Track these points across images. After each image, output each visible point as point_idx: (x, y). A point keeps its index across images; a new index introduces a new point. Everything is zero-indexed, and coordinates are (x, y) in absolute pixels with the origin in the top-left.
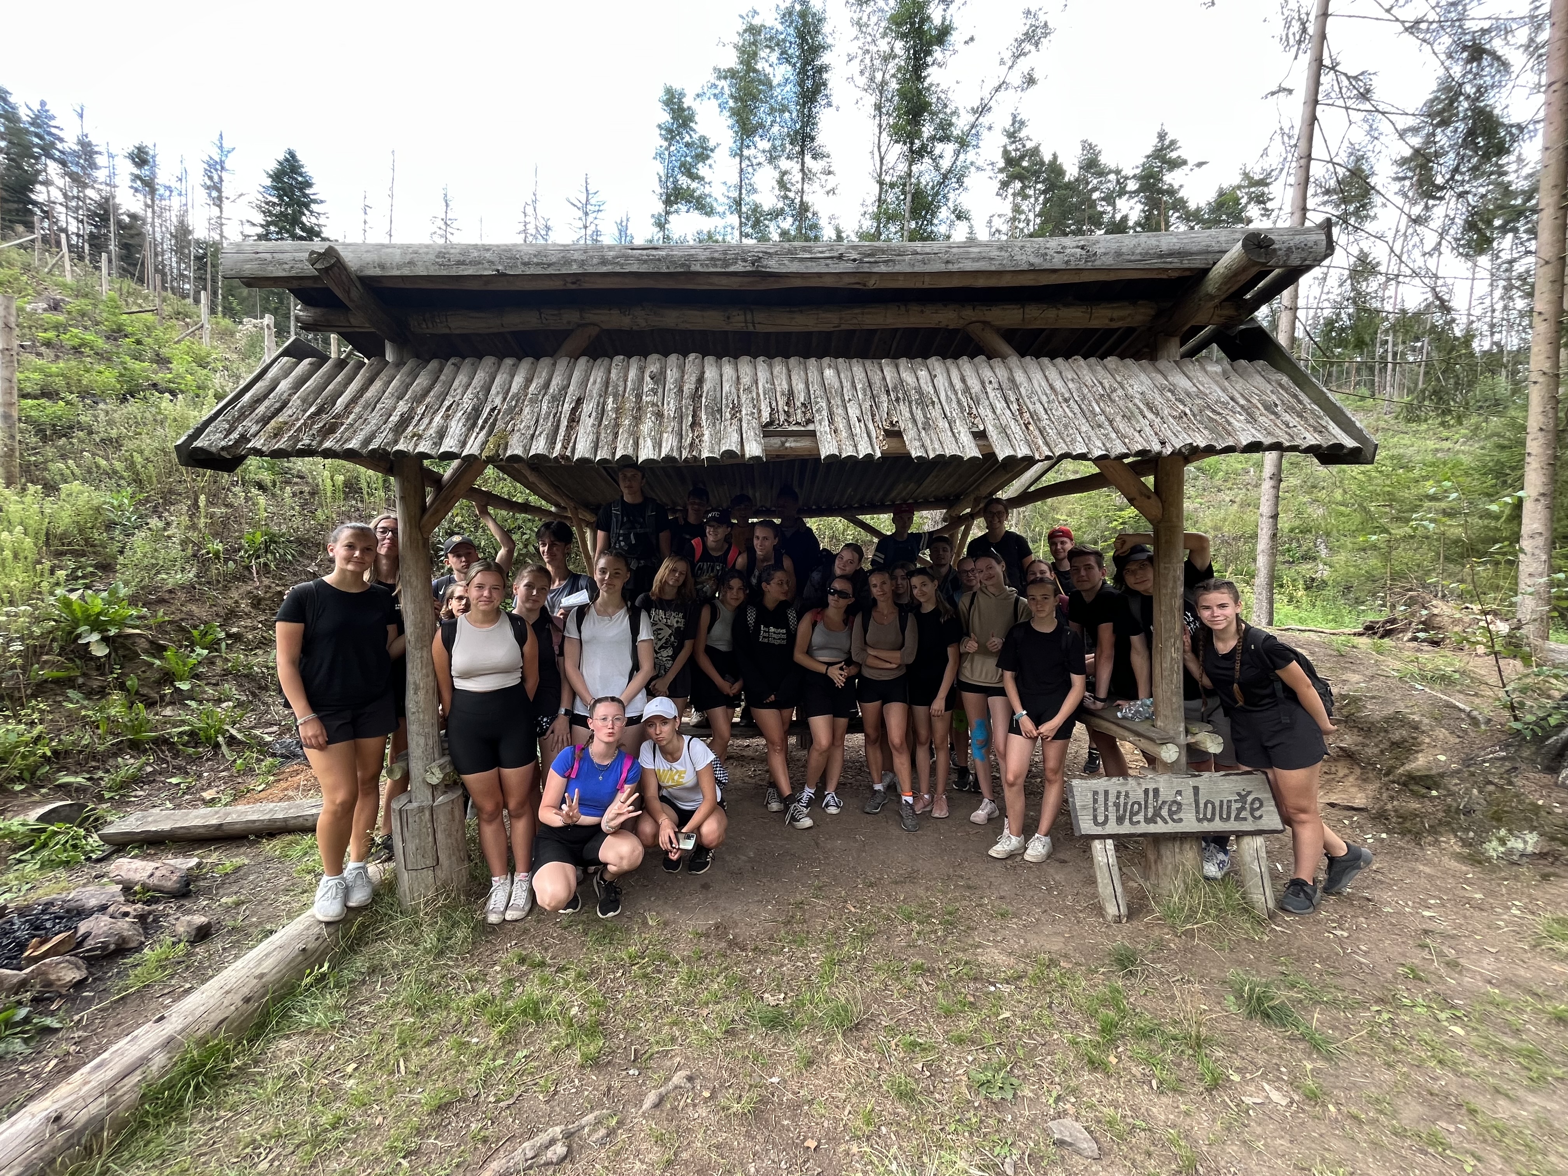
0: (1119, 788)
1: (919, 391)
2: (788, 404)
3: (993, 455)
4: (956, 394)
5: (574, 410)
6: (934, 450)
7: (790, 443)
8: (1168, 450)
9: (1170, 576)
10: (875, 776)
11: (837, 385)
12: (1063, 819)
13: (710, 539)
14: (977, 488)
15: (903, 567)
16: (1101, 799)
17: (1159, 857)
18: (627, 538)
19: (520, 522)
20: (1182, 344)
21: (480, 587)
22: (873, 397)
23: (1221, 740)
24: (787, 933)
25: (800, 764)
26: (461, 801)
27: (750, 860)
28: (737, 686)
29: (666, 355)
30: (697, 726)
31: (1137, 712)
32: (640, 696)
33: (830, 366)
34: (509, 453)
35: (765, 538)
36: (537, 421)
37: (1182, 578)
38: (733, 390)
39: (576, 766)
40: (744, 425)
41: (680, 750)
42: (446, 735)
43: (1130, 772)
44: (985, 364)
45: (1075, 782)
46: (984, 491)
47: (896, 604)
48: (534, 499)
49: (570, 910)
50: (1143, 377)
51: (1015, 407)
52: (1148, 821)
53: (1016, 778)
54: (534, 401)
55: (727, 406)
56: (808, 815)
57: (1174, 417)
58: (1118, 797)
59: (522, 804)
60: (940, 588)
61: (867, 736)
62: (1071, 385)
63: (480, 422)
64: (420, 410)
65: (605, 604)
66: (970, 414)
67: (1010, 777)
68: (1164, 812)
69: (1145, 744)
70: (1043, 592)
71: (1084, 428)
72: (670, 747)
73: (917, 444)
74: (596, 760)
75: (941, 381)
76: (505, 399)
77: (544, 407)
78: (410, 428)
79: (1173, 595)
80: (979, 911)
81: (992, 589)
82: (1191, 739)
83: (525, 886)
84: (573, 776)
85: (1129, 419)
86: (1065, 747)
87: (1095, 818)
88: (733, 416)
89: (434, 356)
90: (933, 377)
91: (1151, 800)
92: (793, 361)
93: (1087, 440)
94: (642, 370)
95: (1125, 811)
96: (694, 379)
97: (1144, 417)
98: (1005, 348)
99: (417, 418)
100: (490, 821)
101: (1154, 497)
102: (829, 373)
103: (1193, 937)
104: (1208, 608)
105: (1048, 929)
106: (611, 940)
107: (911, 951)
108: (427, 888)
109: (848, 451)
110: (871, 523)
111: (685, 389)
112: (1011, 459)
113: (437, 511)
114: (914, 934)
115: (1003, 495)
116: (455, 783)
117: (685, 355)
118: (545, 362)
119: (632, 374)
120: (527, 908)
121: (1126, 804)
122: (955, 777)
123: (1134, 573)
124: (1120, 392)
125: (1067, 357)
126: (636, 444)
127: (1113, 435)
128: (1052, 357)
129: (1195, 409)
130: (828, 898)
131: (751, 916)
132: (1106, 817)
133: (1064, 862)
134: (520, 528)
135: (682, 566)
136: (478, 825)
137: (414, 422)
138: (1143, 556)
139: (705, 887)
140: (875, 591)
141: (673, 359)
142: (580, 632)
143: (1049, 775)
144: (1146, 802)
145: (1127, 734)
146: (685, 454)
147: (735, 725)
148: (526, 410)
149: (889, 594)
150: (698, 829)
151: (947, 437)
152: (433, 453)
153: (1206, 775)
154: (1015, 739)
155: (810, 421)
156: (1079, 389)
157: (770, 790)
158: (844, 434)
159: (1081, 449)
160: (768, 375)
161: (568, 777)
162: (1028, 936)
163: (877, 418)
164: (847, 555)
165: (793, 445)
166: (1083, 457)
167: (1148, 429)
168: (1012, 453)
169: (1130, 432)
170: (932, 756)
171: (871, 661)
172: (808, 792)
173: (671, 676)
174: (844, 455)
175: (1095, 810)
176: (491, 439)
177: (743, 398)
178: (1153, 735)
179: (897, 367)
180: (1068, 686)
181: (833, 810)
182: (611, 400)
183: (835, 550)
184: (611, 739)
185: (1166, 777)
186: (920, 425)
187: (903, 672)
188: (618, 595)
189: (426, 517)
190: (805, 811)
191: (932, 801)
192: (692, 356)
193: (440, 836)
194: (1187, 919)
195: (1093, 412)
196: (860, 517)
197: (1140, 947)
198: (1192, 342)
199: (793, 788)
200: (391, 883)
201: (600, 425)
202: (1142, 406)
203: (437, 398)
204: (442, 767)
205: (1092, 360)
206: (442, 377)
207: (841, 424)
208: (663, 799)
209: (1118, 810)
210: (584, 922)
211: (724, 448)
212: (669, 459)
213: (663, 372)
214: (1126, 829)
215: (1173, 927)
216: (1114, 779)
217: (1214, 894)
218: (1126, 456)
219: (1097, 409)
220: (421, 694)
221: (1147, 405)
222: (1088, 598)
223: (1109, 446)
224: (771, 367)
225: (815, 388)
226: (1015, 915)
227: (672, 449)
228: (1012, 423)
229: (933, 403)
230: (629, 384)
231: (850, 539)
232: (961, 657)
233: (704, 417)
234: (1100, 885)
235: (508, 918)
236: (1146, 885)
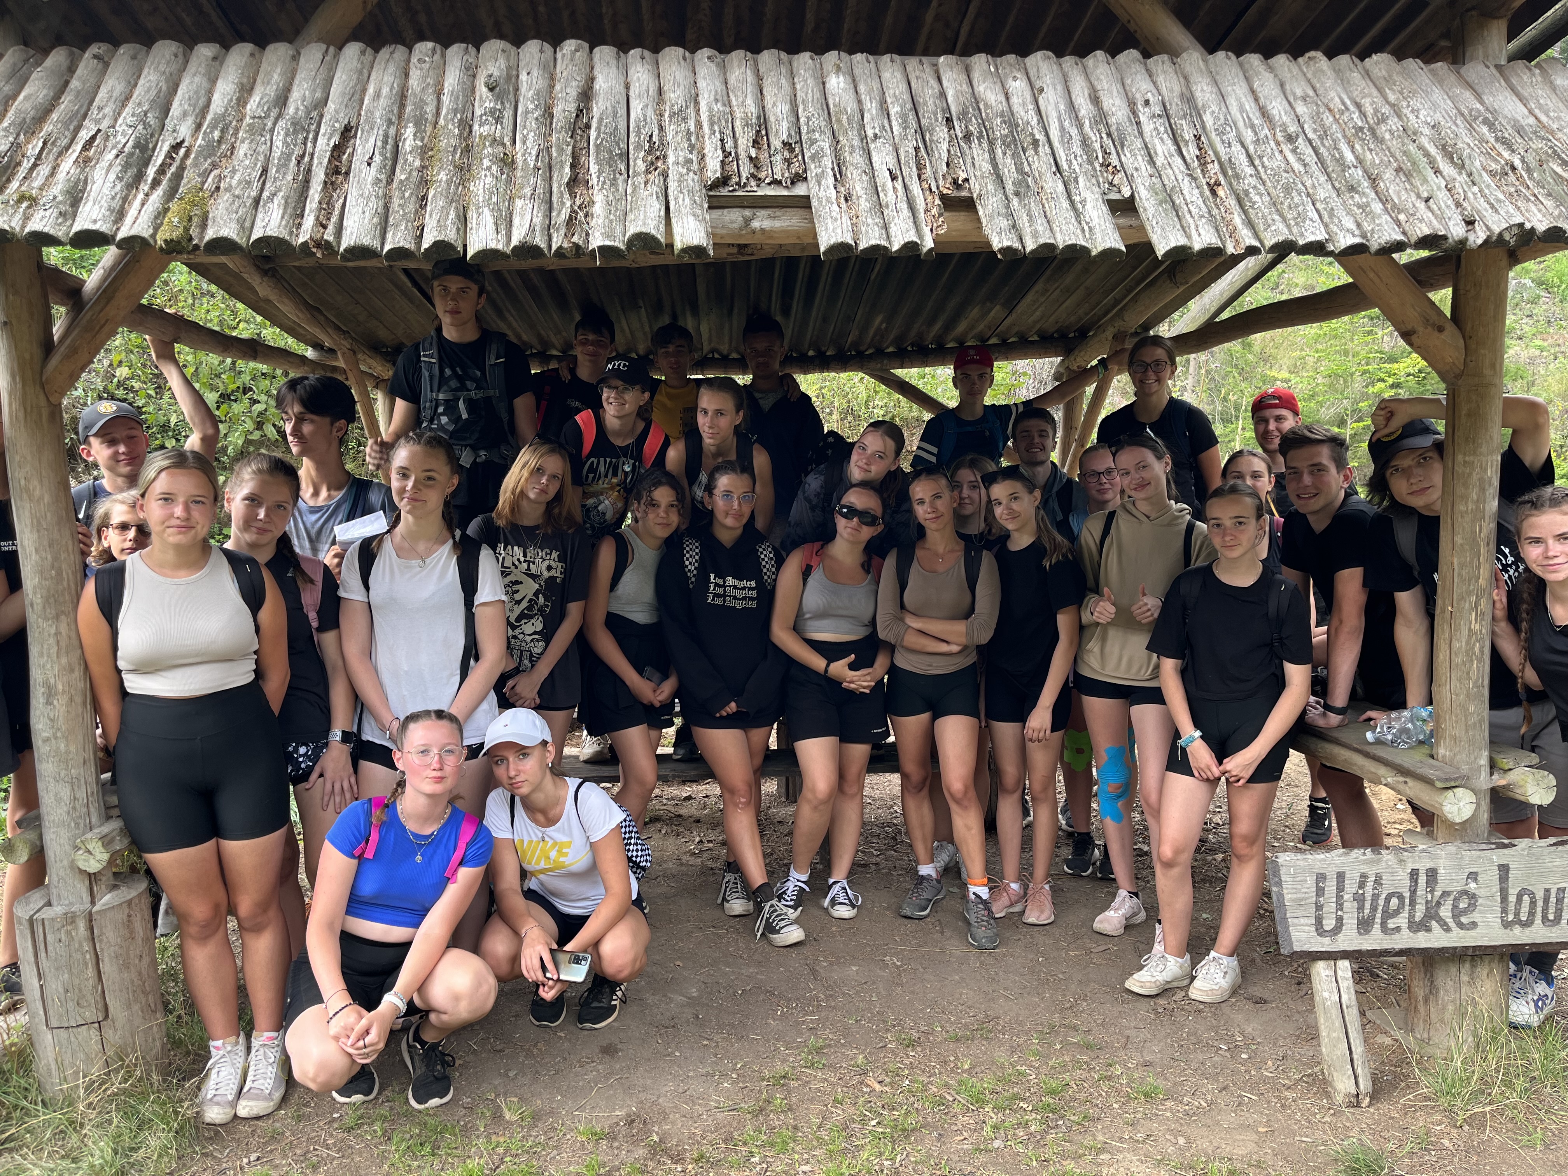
0: (1365, 869)
1: (1010, 120)
2: (756, 143)
3: (1148, 247)
4: (1080, 126)
5: (338, 150)
6: (1035, 235)
7: (762, 221)
8: (1478, 237)
9: (1475, 477)
10: (921, 850)
11: (851, 107)
12: (1261, 925)
13: (610, 410)
14: (1119, 315)
15: (973, 465)
16: (1331, 887)
17: (1433, 990)
18: (451, 407)
19: (246, 378)
20: (1511, 36)
21: (167, 499)
22: (921, 131)
23: (1552, 780)
24: (758, 1130)
25: (784, 829)
26: (146, 902)
27: (693, 1002)
28: (668, 687)
29: (518, 41)
30: (593, 761)
31: (1404, 731)
32: (484, 706)
33: (838, 69)
34: (210, 234)
35: (719, 412)
36: (265, 171)
37: (1496, 482)
38: (651, 115)
39: (374, 836)
40: (672, 185)
41: (559, 802)
42: (113, 781)
43: (1388, 841)
44: (1138, 67)
45: (1284, 858)
46: (1133, 320)
47: (961, 536)
48: (272, 335)
49: (357, 1098)
50: (1437, 95)
51: (1191, 151)
52: (1415, 926)
53: (1177, 852)
54: (258, 130)
55: (639, 146)
56: (796, 921)
57: (1492, 174)
58: (1362, 885)
59: (263, 907)
60: (1044, 503)
61: (905, 777)
62: (1301, 109)
63: (151, 172)
64: (33, 148)
65: (412, 536)
66: (1106, 165)
67: (1167, 851)
68: (1445, 912)
69: (1414, 789)
70: (1234, 511)
71: (1324, 192)
72: (539, 798)
73: (1004, 223)
74: (411, 826)
75: (1052, 100)
76: (199, 126)
77: (278, 143)
78: (14, 185)
79: (1479, 516)
80: (1104, 1086)
81: (1143, 507)
82: (1499, 780)
83: (273, 1055)
84: (369, 855)
85: (1408, 176)
86: (1270, 798)
87: (1319, 921)
88: (651, 167)
89: (58, 41)
90: (1036, 92)
91: (1420, 892)
92: (767, 57)
93: (1326, 218)
94: (471, 72)
95: (1374, 909)
96: (573, 92)
97: (1437, 172)
98: (1177, 34)
99: (26, 165)
100: (203, 938)
101: (1450, 328)
102: (836, 83)
103: (1482, 1126)
104: (1537, 541)
105: (1228, 1119)
106: (435, 1147)
107: (983, 1158)
108: (89, 1060)
109: (870, 238)
110: (920, 385)
111: (557, 111)
112: (1180, 255)
113: (73, 351)
114: (988, 1129)
115: (1165, 330)
116: (133, 870)
117: (556, 42)
118: (277, 52)
119: (452, 80)
120: (278, 1095)
121: (1376, 897)
122: (1067, 852)
123: (1407, 473)
124: (1394, 123)
125: (1296, 53)
126: (463, 219)
127: (1377, 207)
128: (1268, 53)
129: (1530, 158)
130: (833, 1067)
131: (693, 1101)
132: (1340, 920)
133: (1261, 1001)
134: (246, 390)
135: (555, 464)
136: (180, 947)
137: (22, 172)
138: (1426, 441)
139: (609, 1050)
140: (922, 512)
141: (532, 49)
142: (367, 588)
143: (1240, 846)
144: (1413, 892)
145: (1382, 771)
146: (557, 241)
147: (662, 759)
148: (242, 149)
149: (948, 517)
150: (596, 944)
151: (1061, 211)
152: (60, 233)
153: (1523, 843)
154: (1179, 782)
155: (799, 178)
156: (1316, 117)
157: (729, 877)
158: (864, 203)
159: (1313, 233)
160: (720, 87)
161: (360, 857)
162: (1192, 1131)
163: (928, 172)
164: (875, 443)
165: (767, 224)
166: (1317, 249)
167: (1442, 196)
168: (1182, 241)
169: (1409, 199)
170: (1026, 812)
171: (912, 640)
172: (797, 878)
173: (543, 670)
174: (862, 246)
175: (1319, 907)
176: (174, 206)
177: (671, 130)
178: (1431, 773)
179: (968, 71)
180: (1279, 684)
181: (843, 912)
182: (409, 131)
183: (851, 436)
184: (437, 788)
185: (1451, 848)
186: (1010, 187)
187: (971, 659)
188: (435, 520)
189: (54, 361)
190: (792, 914)
191: (1024, 896)
192: (569, 45)
193: (107, 967)
194: (1476, 1095)
195: (1340, 161)
196: (900, 372)
197: (1390, 1146)
198: (1530, 32)
199: (770, 873)
200: (21, 1053)
201: (390, 181)
202: (1432, 150)
203: (66, 125)
204: (106, 841)
205: (1344, 60)
206: (75, 84)
207: (858, 184)
208: (530, 895)
209: (1361, 908)
210: (384, 1119)
211: (632, 230)
212: (526, 250)
213: (512, 77)
214: (1375, 940)
215: (1449, 1112)
216: (1356, 853)
217: (1524, 1052)
218: (1399, 246)
219: (1349, 157)
220: (60, 704)
221: (1444, 148)
222: (1319, 524)
223: (1367, 227)
224: (723, 68)
225: (809, 112)
226: (1169, 1095)
227: (532, 229)
228: (1186, 184)
229: (1035, 143)
230: (446, 99)
231: (879, 414)
232: (1082, 630)
233: (594, 168)
234: (1325, 1041)
235: (242, 1112)
236: (1410, 1041)
